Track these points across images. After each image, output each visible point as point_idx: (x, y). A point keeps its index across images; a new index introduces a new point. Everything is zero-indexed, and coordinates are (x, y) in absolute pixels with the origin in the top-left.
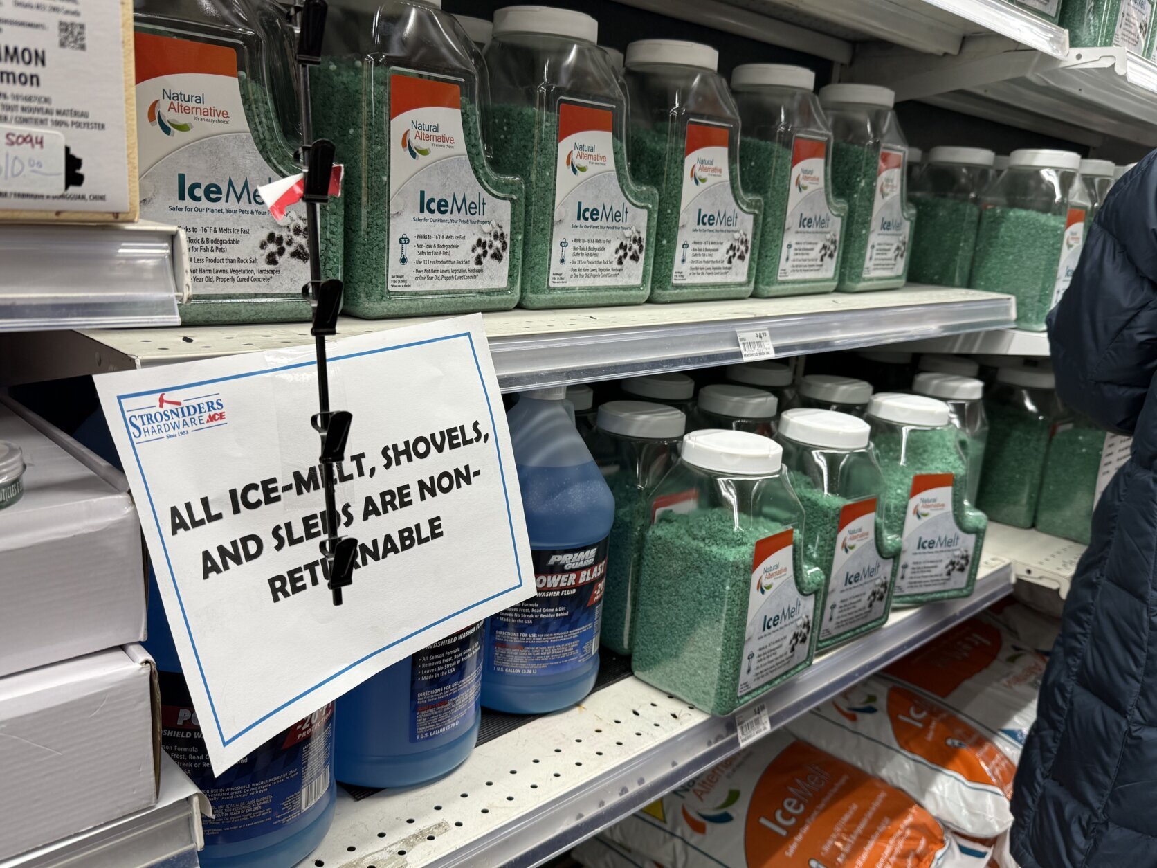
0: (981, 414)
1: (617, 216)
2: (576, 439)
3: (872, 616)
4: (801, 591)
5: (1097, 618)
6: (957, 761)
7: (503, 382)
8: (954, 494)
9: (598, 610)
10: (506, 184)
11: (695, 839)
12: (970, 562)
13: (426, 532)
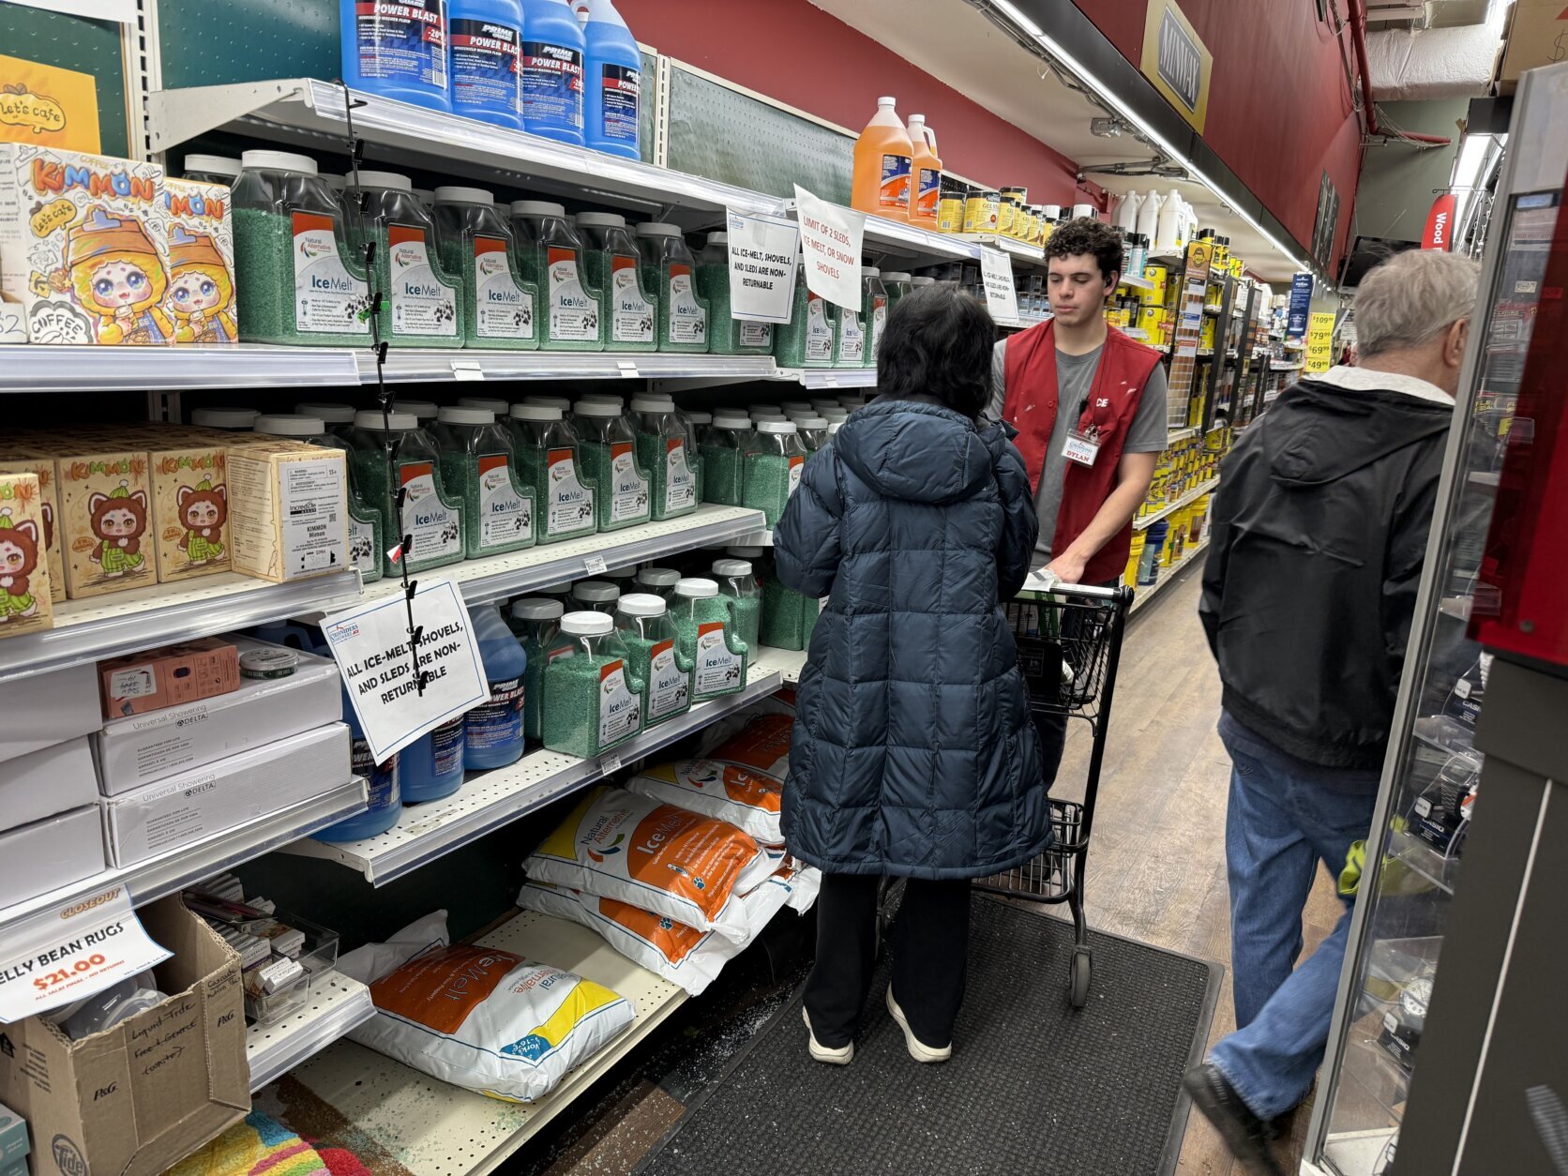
0: (754, 583)
1: (514, 506)
2: (502, 624)
3: (679, 705)
4: (631, 692)
5: (825, 699)
6: (765, 801)
7: (467, 602)
8: (725, 633)
9: (522, 712)
10: (455, 501)
11: (597, 866)
12: (741, 672)
13: (439, 673)
